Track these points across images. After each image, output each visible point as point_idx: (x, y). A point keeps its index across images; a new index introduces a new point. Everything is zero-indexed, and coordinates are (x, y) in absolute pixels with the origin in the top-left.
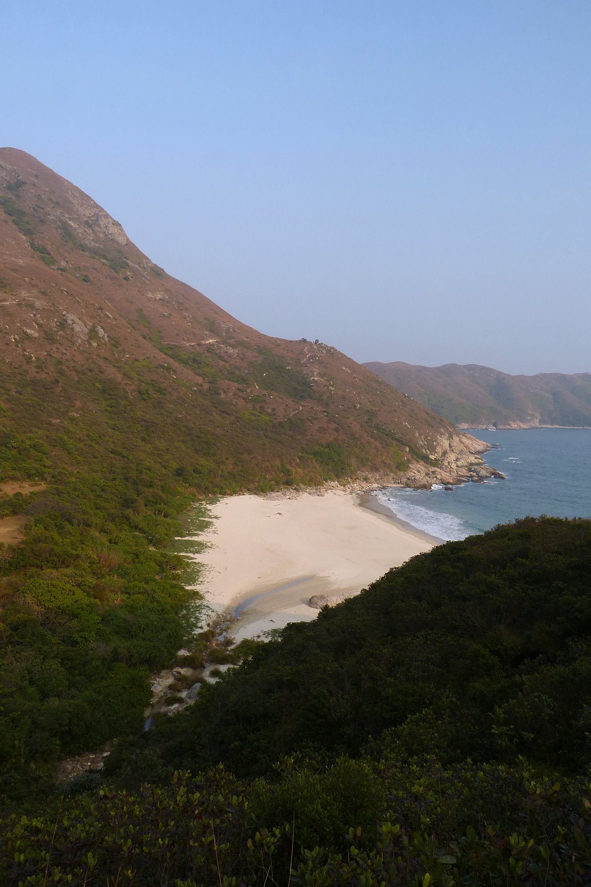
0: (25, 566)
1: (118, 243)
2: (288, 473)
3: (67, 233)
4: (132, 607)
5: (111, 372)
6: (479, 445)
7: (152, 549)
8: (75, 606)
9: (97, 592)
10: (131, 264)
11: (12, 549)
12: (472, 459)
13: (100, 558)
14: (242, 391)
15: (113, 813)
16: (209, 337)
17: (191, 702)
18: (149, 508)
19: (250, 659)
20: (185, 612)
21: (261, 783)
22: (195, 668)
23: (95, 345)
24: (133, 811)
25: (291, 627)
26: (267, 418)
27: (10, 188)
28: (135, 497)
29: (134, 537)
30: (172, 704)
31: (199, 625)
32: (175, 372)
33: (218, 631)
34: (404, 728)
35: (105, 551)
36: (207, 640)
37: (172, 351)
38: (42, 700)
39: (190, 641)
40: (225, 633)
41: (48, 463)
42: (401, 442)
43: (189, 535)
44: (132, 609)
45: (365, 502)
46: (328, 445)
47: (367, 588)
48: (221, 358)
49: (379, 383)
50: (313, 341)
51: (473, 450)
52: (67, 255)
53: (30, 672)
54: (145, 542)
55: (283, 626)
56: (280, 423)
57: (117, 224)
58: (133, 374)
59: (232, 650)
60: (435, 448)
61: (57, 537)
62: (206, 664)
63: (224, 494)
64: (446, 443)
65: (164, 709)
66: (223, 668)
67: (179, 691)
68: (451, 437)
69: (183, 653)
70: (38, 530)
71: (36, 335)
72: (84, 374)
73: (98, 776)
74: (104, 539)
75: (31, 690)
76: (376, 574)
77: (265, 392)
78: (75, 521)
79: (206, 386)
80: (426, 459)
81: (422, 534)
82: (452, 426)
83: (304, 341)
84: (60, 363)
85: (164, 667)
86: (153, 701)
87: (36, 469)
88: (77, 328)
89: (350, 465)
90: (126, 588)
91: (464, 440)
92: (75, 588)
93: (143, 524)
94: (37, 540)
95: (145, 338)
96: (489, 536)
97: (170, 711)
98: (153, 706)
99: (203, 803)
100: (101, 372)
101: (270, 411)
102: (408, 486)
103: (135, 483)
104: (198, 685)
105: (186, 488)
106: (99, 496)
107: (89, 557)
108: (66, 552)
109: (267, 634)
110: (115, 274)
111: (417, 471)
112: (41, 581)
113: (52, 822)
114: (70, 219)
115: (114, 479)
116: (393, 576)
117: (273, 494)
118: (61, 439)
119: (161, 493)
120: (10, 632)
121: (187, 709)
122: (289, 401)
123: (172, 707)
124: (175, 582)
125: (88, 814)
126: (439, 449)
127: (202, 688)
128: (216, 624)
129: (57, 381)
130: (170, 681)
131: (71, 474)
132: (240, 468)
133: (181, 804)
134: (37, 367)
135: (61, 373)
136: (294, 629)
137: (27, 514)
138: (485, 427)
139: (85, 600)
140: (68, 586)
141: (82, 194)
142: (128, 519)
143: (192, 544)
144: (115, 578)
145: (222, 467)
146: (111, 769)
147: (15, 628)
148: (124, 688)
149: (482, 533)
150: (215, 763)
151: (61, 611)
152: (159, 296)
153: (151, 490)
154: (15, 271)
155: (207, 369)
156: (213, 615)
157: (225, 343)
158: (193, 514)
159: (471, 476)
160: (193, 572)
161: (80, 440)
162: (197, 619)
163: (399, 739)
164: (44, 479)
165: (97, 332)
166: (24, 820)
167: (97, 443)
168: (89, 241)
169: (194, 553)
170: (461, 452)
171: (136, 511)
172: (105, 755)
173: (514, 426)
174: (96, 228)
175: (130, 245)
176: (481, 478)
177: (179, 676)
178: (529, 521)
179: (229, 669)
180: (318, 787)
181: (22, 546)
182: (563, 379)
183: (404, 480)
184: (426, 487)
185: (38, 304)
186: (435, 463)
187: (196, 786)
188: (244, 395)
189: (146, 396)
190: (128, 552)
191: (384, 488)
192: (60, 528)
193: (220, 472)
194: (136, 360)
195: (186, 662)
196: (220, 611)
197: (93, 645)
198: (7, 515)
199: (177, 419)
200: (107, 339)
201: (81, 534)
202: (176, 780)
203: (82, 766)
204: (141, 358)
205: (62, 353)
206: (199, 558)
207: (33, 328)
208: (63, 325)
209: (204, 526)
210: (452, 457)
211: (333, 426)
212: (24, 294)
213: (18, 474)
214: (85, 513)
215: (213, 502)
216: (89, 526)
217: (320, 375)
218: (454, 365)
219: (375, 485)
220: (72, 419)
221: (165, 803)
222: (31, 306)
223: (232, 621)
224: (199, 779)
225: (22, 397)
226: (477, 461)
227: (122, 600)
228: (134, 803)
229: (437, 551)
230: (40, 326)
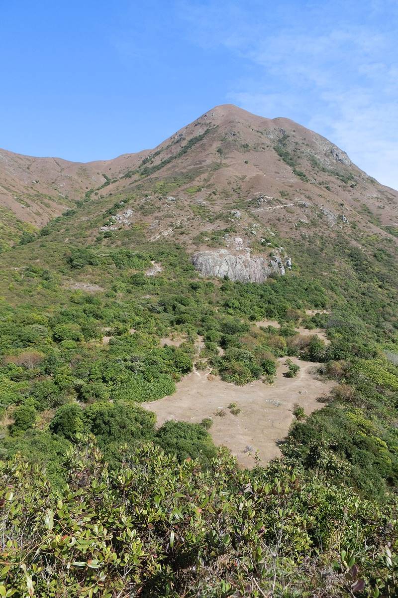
1: (346, 165)
3: (315, 162)
5: (354, 244)
23: (342, 226)
27: (280, 141)
37: (390, 230)
52: (315, 175)
57: (344, 153)
58: (368, 244)
71: (307, 222)
72: (338, 244)
84: (322, 238)
88: (330, 217)
95: (371, 222)
100: (348, 244)
110: (345, 184)
114: (316, 153)
129: (322, 249)
134: (310, 241)
135: (324, 244)
152: (375, 196)
154: (288, 186)
168: (328, 165)
174: (333, 157)
189: (379, 258)
194: (368, 236)
200: (348, 223)
204: (371, 234)
205: (323, 232)
207: (304, 218)
208: (321, 215)
212: (297, 199)
220: (335, 273)
222: (302, 206)
230: (308, 216)
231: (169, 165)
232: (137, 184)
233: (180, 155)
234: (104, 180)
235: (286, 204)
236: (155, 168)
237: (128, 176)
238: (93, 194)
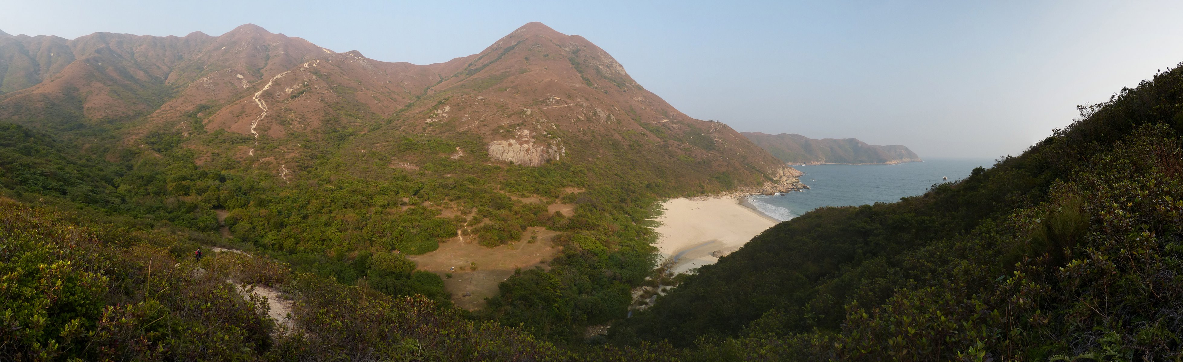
0: (574, 228)
1: (621, 75)
2: (703, 187)
3: (598, 72)
4: (623, 253)
5: (617, 136)
6: (797, 173)
7: (634, 224)
8: (597, 250)
9: (606, 244)
10: (627, 84)
11: (569, 219)
12: (794, 180)
13: (609, 227)
14: (680, 146)
15: (611, 359)
16: (664, 119)
17: (652, 305)
18: (633, 203)
19: (682, 283)
20: (649, 257)
21: (687, 351)
22: (654, 287)
23: (609, 123)
24: (621, 359)
25: (704, 267)
26: (692, 159)
27: (574, 53)
28: (626, 197)
29: (626, 217)
30: (642, 305)
31: (656, 264)
32: (647, 136)
33: (666, 268)
34: (761, 320)
35: (611, 223)
36: (660, 273)
37: (646, 126)
38: (579, 294)
39: (652, 273)
40: (669, 270)
41: (587, 179)
42: (760, 172)
43: (652, 218)
44: (623, 254)
45: (742, 202)
46: (723, 173)
47: (743, 246)
48: (669, 129)
49: (748, 142)
50: (716, 121)
51: (794, 175)
52: (598, 81)
53: (575, 280)
54: (631, 220)
55: (699, 266)
56: (699, 162)
57: (621, 66)
58: (627, 137)
59: (673, 279)
60: (776, 174)
61: (589, 215)
62: (660, 285)
63: (670, 197)
64: (781, 172)
65: (638, 307)
66: (668, 288)
67: (646, 298)
68: (784, 169)
69: (648, 278)
70: (581, 211)
71: (583, 119)
72: (604, 137)
73: (604, 338)
74: (611, 217)
75: (575, 288)
76: (747, 239)
77: (691, 146)
78: (598, 208)
79: (662, 143)
80: (772, 180)
81: (770, 218)
82: (784, 163)
83: (711, 121)
84: (593, 132)
85: (638, 285)
86: (633, 302)
87: (581, 182)
88: (602, 115)
89: (734, 183)
90: (621, 243)
91: (790, 170)
92: (597, 241)
93: (630, 211)
94: (580, 216)
95: (633, 119)
96: (803, 217)
97: (641, 308)
98: (632, 305)
99: (656, 360)
100: (612, 136)
101: (694, 156)
102: (763, 194)
103: (626, 190)
104: (655, 296)
105: (651, 194)
106: (610, 196)
107: (604, 226)
108: (593, 223)
109: (691, 271)
110: (620, 90)
111: (768, 186)
112: (581, 236)
113: (582, 357)
114: (600, 65)
115: (617, 188)
116: (756, 239)
117: (695, 198)
118: (592, 168)
119: (639, 196)
120: (567, 258)
121: (649, 308)
122: (704, 151)
123: (642, 307)
124: (645, 242)
125: (599, 357)
126: (778, 175)
127: (657, 297)
128: (665, 264)
129: (592, 140)
130: (641, 293)
131: (597, 185)
132: (678, 184)
133: (645, 359)
134: (583, 134)
135: (594, 136)
136: (705, 269)
137: (576, 203)
138: (800, 164)
139: (601, 247)
140: (594, 239)
141: (605, 53)
142: (623, 208)
143: (654, 222)
144: (616, 237)
145: (669, 184)
146: (611, 336)
147: (569, 257)
148: (618, 294)
149: (799, 217)
150: (663, 338)
151: (590, 251)
152: (640, 99)
153: (634, 194)
154: (575, 90)
155: (663, 135)
156: (664, 259)
157: (672, 122)
158: (654, 207)
159: (794, 188)
160: (654, 237)
161: (601, 169)
162: (656, 261)
163: (759, 327)
164: (584, 187)
165: (610, 117)
166: (569, 353)
167: (609, 170)
168: (608, 75)
169: (654, 227)
170: (789, 176)
171: (627, 204)
172: (608, 327)
173: (813, 163)
174: (612, 68)
175: (627, 75)
176: (798, 189)
177: (645, 291)
178: (821, 209)
179: (671, 289)
180: (717, 354)
181: (573, 218)
182: (834, 141)
183: (761, 191)
184: (772, 194)
185: (584, 105)
186: (776, 182)
187: (653, 350)
188: (681, 147)
189: (633, 148)
190: (622, 225)
191: (751, 195)
192: (591, 211)
193: (668, 187)
194: (629, 130)
195: (649, 283)
196: (667, 258)
197: (604, 270)
198: (567, 203)
199: (648, 159)
200: (615, 120)
201: (600, 214)
202: (643, 345)
203: (597, 331)
204: (631, 129)
205: (595, 127)
206: (657, 230)
207: (581, 116)
208: (595, 114)
209: (660, 213)
210: (784, 179)
211: (726, 163)
212: (578, 100)
213: (573, 184)
214: (602, 204)
215: (665, 201)
216: (604, 210)
217: (719, 138)
218: (785, 134)
219: (747, 194)
220: (598, 159)
221: (637, 357)
222: (581, 106)
223: (673, 263)
224: (655, 346)
225: (576, 148)
226: (796, 181)
227: (619, 249)
228: (621, 355)
229: (778, 226)
230: (585, 115)
231: (487, 68)
232: (461, 83)
233: (496, 61)
234: (439, 79)
235: (570, 103)
236: (476, 69)
237: (456, 76)
238: (429, 90)
